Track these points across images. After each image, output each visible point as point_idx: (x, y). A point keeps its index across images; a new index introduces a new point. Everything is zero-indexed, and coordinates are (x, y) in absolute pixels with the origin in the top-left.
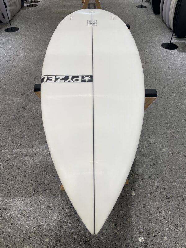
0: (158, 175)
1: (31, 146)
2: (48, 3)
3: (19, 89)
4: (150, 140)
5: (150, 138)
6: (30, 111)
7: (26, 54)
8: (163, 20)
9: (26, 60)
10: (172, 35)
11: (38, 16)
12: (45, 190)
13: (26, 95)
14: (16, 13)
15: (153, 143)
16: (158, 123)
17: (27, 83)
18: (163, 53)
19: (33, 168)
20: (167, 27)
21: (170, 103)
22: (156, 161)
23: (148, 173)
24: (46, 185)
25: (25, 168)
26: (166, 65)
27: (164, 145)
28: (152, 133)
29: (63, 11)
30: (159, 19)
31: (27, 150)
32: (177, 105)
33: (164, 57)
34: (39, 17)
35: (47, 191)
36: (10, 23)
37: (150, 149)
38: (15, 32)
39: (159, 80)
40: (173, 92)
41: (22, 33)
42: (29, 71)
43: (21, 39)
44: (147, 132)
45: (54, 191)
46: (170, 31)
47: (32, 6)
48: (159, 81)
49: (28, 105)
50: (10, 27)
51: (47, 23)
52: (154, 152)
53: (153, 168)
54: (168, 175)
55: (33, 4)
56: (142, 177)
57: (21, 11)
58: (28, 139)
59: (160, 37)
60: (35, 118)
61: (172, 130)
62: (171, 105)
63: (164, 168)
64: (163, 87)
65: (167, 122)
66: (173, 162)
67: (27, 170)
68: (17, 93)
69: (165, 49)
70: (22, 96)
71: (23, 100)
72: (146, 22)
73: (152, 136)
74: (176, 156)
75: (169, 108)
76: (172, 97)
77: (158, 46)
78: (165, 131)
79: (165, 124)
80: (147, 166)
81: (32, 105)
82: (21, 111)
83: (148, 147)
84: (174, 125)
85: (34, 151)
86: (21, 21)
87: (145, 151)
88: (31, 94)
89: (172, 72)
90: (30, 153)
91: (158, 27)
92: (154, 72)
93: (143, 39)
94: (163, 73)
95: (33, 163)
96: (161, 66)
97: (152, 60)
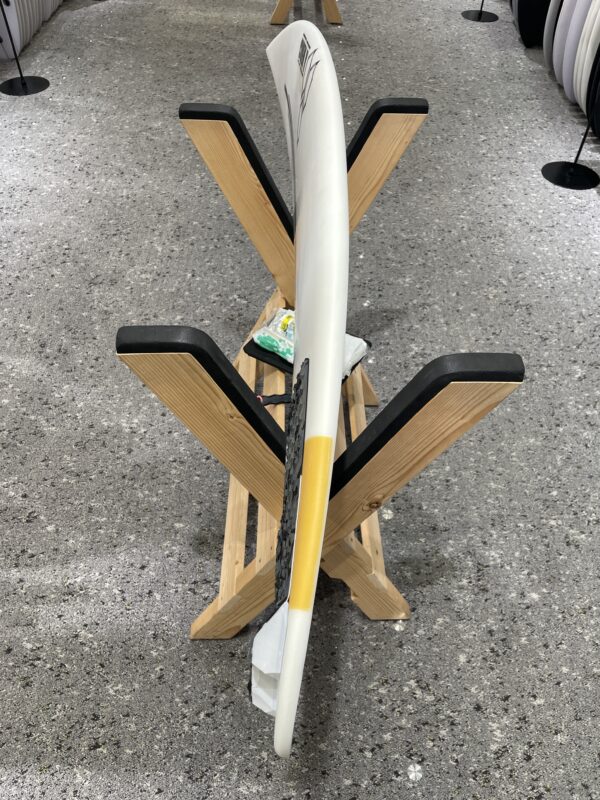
0: (506, 698)
1: (59, 557)
3: (32, 325)
4: (487, 553)
5: (485, 543)
6: (65, 415)
7: (68, 183)
8: (552, 73)
9: (65, 207)
10: (584, 131)
11: (119, 35)
12: (97, 746)
13: (56, 348)
14: (45, 22)
15: (495, 567)
16: (517, 483)
17: (61, 301)
18: (548, 201)
19: (58, 649)
20: (565, 98)
21: (562, 405)
22: (503, 640)
23: (473, 690)
24: (103, 726)
25: (32, 650)
26: (554, 252)
27: (535, 577)
28: (493, 525)
29: (206, 19)
30: (540, 67)
31: (46, 577)
32: (588, 413)
33: (551, 217)
34: (121, 39)
35: (105, 751)
36: (17, 59)
37: (485, 590)
38: (34, 95)
39: (528, 307)
40: (575, 362)
41: (59, 99)
42: (72, 252)
43: (54, 122)
44: (478, 520)
45: (128, 751)
46: (575, 114)
48: (530, 314)
49: (59, 387)
50: (19, 76)
51: (148, 66)
52: (497, 603)
53: (492, 669)
54: (542, 701)
56: (449, 707)
57: (64, 14)
58: (50, 528)
59: (539, 136)
60: (82, 446)
61: (566, 516)
62: (564, 414)
63: (532, 671)
64: (541, 337)
65: (549, 483)
66: (564, 647)
67: (39, 659)
68: (23, 341)
69: (556, 187)
70: (40, 352)
71: (44, 368)
72: (492, 75)
73: (495, 536)
74: (575, 624)
75: (558, 425)
76: (571, 381)
77: (532, 173)
78: (542, 518)
79: (543, 489)
80: (468, 662)
81: (76, 389)
82: (33, 412)
83: (479, 580)
84: (572, 493)
85: (69, 581)
86: (59, 55)
87: (465, 596)
88: (74, 347)
89: (574, 278)
90: (52, 589)
91: (534, 96)
92: (511, 276)
93: (478, 145)
94: (545, 280)
95: (63, 630)
96: (539, 253)
97: (507, 228)
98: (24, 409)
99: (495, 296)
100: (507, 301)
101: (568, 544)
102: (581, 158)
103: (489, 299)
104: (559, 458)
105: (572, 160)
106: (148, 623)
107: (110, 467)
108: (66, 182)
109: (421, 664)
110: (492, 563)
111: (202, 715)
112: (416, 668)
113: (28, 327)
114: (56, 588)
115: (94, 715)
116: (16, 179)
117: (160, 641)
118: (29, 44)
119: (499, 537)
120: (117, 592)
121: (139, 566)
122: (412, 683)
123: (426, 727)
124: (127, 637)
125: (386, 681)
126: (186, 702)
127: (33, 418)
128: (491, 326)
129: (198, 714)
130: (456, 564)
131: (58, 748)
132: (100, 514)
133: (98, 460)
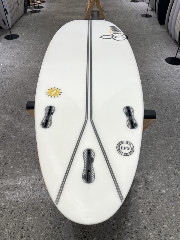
0: (155, 225)
1: (14, 176)
2: (52, 9)
4: (148, 177)
5: (148, 174)
6: (18, 132)
7: (23, 64)
8: (168, 32)
9: (22, 71)
10: (178, 48)
11: (40, 23)
12: (23, 237)
13: (17, 112)
14: (18, 19)
15: (151, 181)
16: (158, 154)
17: (19, 99)
18: (167, 69)
19: (12, 205)
20: (172, 39)
21: (172, 130)
22: (154, 205)
23: (144, 222)
24: (25, 231)
25: (4, 206)
26: (169, 84)
27: (164, 185)
28: (150, 168)
29: (65, 18)
30: (165, 30)
31: (9, 182)
33: (168, 73)
34: (41, 24)
36: (10, 29)
37: (148, 189)
38: (14, 40)
39: (161, 100)
41: (22, 41)
42: (23, 84)
43: (20, 47)
44: (146, 166)
46: (175, 43)
47: (35, 12)
48: (162, 102)
49: (17, 124)
50: (10, 34)
51: (48, 31)
52: (152, 193)
53: (150, 215)
54: (166, 226)
55: (36, 9)
56: (136, 227)
57: (24, 17)
58: (12, 167)
59: (164, 50)
60: (23, 142)
61: (174, 166)
62: (173, 133)
63: (163, 216)
64: (166, 109)
65: (168, 155)
66: (174, 208)
67: (6, 208)
68: (7, 110)
69: (170, 64)
70: (12, 114)
71: (13, 118)
72: (150, 33)
73: (151, 171)
74: (177, 200)
75: (171, 137)
76: (175, 123)
77: (162, 60)
78: (166, 166)
79: (166, 157)
80: (142, 212)
81: (22, 125)
82: (9, 132)
83: (146, 186)
84: (176, 158)
85: (16, 184)
86: (22, 28)
87: (141, 191)
88: (22, 112)
89: (176, 91)
90: (11, 186)
91: (163, 38)
92: (156, 91)
93: (146, 53)
94: (166, 92)
95: (14, 199)
96: (164, 84)
97: (154, 77)
98: (6, 131)
99: (151, 97)
100: (155, 98)
101: (175, 174)
102: (177, 56)
103: (149, 98)
104: (171, 147)
105: (175, 57)
106: (40, 198)
107: (31, 148)
108: (22, 64)
109: (127, 213)
110: (150, 180)
111: (56, 228)
112: (125, 214)
113: (9, 106)
114: (12, 186)
115: (22, 227)
116: (8, 63)
117: (44, 203)
118: (14, 25)
119: (152, 172)
120: (31, 187)
121: (38, 179)
122: (124, 219)
123: (128, 234)
124: (33, 202)
125: (116, 218)
126: (51, 224)
127: (8, 133)
128: (150, 106)
129: (55, 228)
130: (138, 180)
131: (11, 237)
132: (27, 163)
133: (27, 146)
